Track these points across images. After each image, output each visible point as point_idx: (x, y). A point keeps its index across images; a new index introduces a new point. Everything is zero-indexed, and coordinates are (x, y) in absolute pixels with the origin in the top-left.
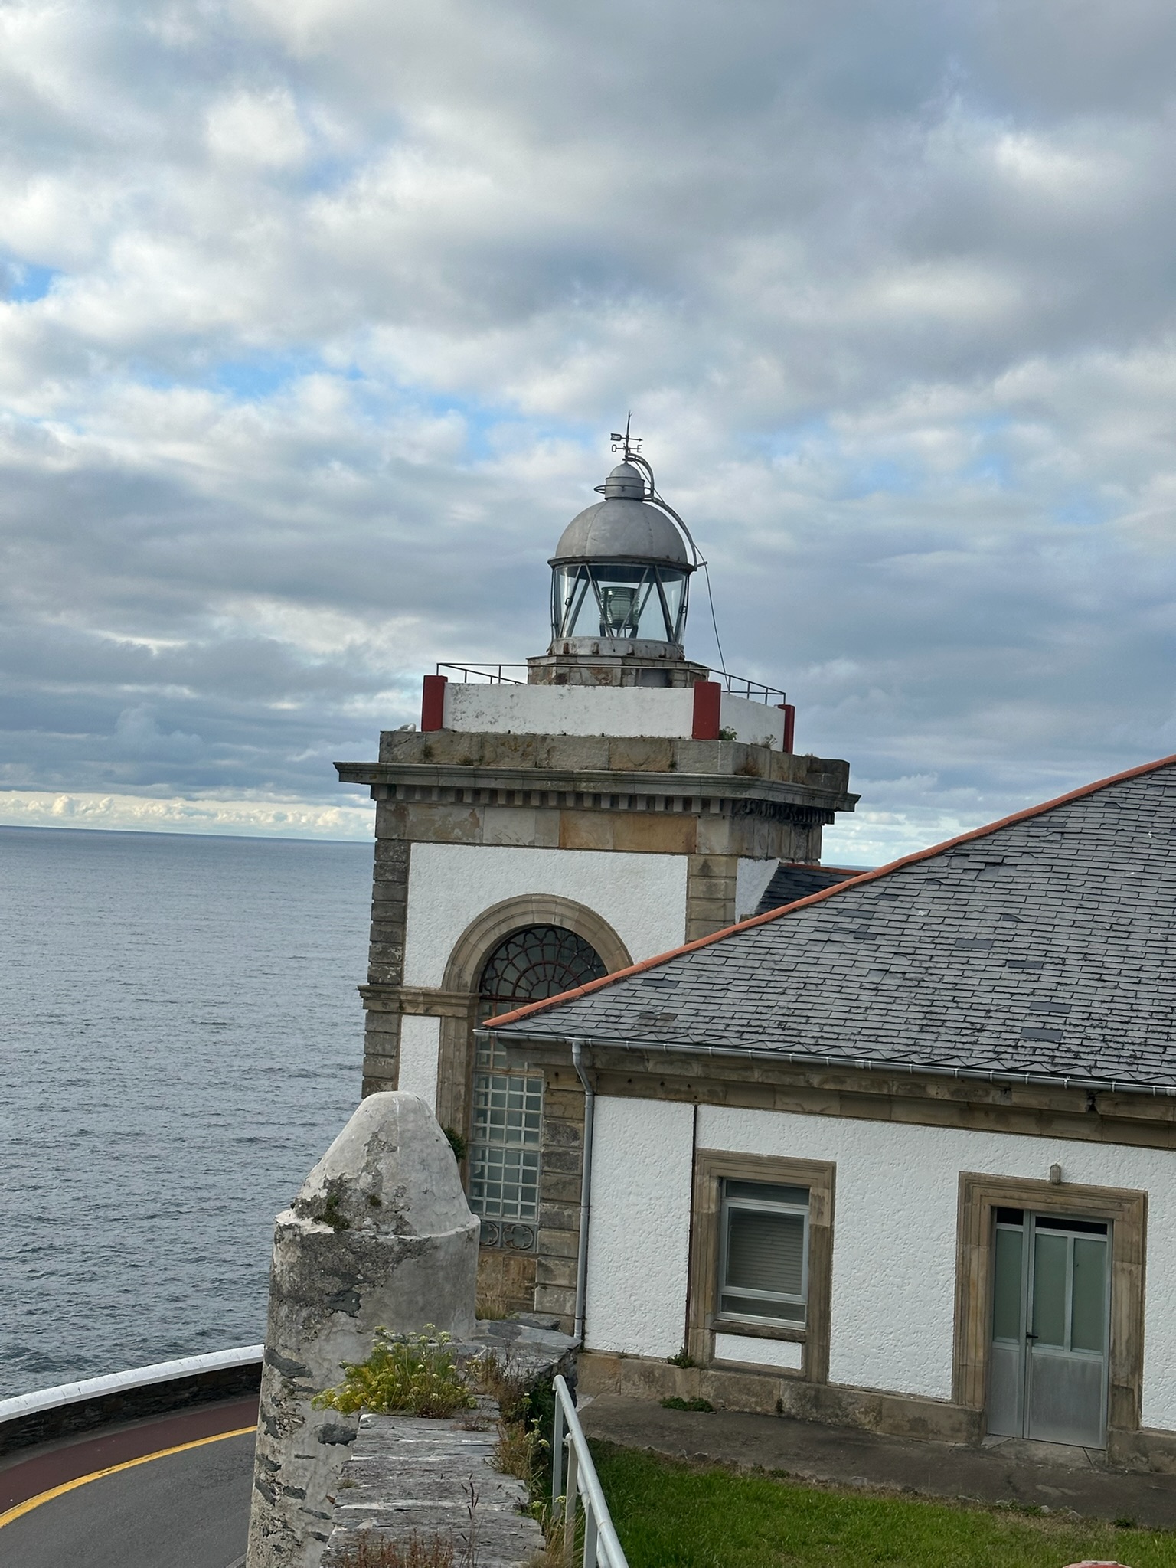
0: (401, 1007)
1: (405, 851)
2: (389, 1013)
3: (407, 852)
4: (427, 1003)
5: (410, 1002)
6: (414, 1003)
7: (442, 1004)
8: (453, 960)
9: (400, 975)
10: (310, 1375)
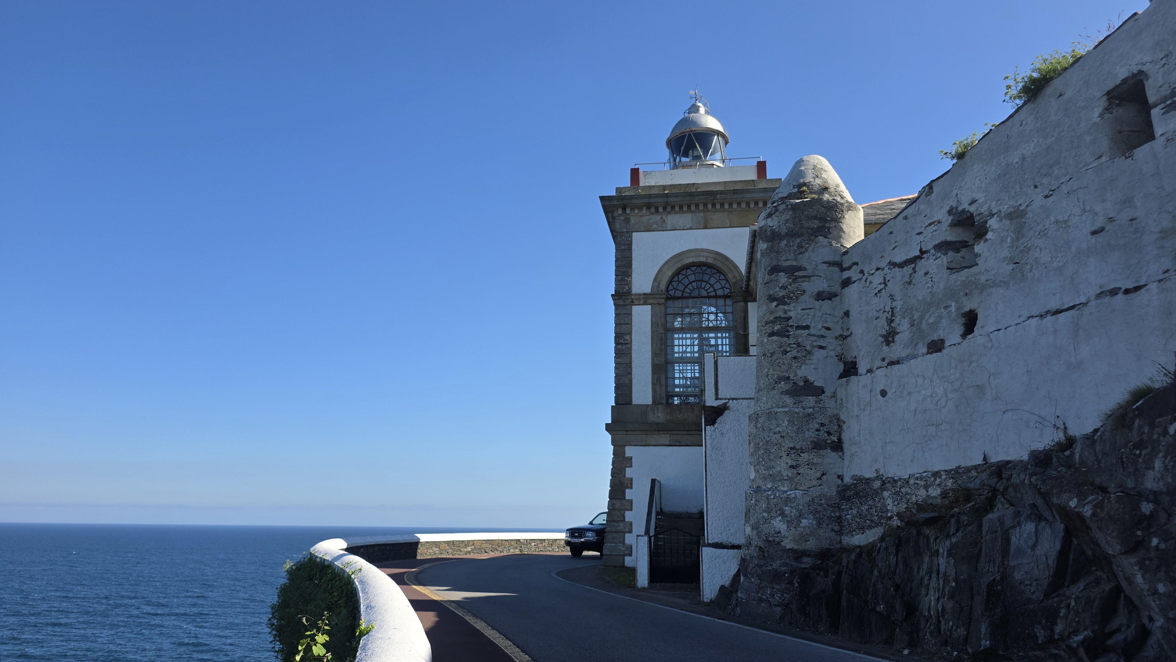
0: (632, 302)
1: (630, 236)
2: (626, 305)
3: (631, 236)
4: (645, 299)
5: (636, 299)
6: (638, 299)
7: (652, 299)
8: (655, 279)
9: (630, 288)
10: (805, 269)
